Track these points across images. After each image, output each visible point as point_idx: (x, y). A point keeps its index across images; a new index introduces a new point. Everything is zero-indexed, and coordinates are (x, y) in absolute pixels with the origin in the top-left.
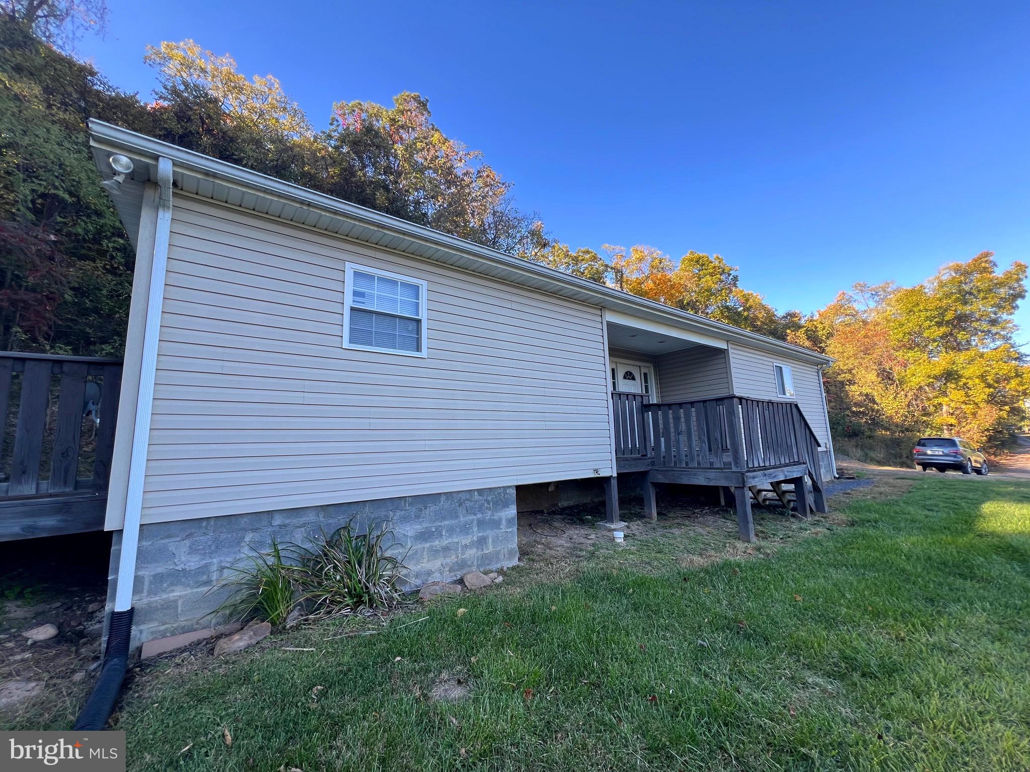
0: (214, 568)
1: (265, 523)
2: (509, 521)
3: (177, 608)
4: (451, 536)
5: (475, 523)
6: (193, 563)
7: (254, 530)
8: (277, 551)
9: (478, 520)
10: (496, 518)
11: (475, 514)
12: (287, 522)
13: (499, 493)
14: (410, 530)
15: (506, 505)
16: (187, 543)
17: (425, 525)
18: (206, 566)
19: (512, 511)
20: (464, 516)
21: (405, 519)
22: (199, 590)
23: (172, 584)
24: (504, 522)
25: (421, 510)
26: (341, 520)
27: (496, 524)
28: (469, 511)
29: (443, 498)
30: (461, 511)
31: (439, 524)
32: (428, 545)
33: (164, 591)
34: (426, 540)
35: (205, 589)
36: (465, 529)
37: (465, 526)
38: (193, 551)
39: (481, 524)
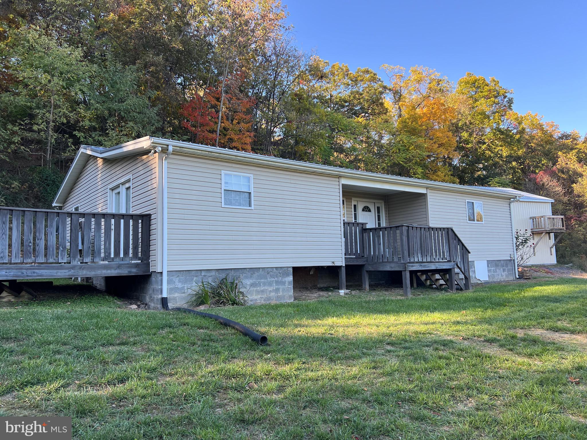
0: (186, 288)
1: (199, 274)
2: (289, 283)
3: (176, 300)
4: (264, 286)
5: (274, 281)
6: (180, 285)
7: (196, 276)
8: (203, 284)
9: (275, 280)
10: (283, 280)
11: (274, 278)
12: (206, 274)
13: (285, 270)
14: (248, 282)
15: (288, 275)
16: (178, 278)
17: (254, 281)
18: (184, 287)
19: (291, 278)
20: (270, 278)
21: (246, 277)
22: (182, 295)
23: (175, 292)
24: (287, 283)
25: (252, 274)
26: (223, 276)
27: (284, 283)
28: (271, 276)
29: (261, 270)
30: (268, 276)
31: (259, 281)
32: (255, 289)
33: (173, 294)
34: (254, 287)
35: (183, 295)
36: (270, 284)
37: (270, 282)
38: (179, 282)
39: (277, 282)
